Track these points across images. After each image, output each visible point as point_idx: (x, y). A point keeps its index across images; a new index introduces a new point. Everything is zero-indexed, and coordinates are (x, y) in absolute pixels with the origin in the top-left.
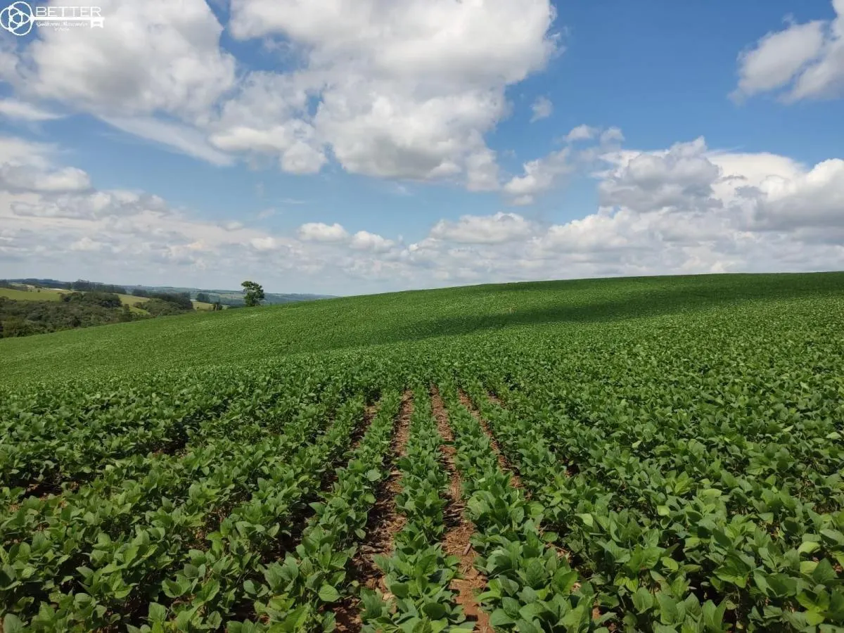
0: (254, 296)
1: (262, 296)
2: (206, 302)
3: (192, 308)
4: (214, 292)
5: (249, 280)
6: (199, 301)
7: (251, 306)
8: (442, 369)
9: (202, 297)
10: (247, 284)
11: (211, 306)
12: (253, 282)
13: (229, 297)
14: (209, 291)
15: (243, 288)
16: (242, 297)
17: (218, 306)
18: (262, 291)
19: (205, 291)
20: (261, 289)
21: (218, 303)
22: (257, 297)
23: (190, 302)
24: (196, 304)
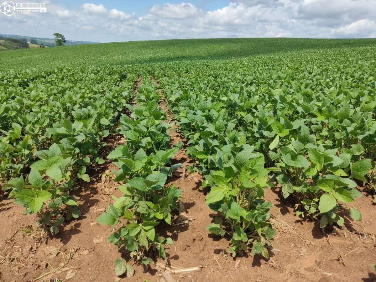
0: (61, 41)
1: (65, 41)
2: (35, 44)
3: (29, 47)
4: (39, 39)
5: (57, 33)
6: (32, 43)
7: (59, 46)
8: (156, 67)
9: (34, 41)
10: (57, 35)
11: (39, 46)
12: (59, 34)
13: (48, 42)
14: (37, 38)
15: (55, 36)
16: (54, 42)
17: (42, 45)
18: (64, 38)
19: (34, 38)
20: (64, 37)
21: (42, 44)
22: (62, 41)
23: (27, 43)
24: (31, 45)
